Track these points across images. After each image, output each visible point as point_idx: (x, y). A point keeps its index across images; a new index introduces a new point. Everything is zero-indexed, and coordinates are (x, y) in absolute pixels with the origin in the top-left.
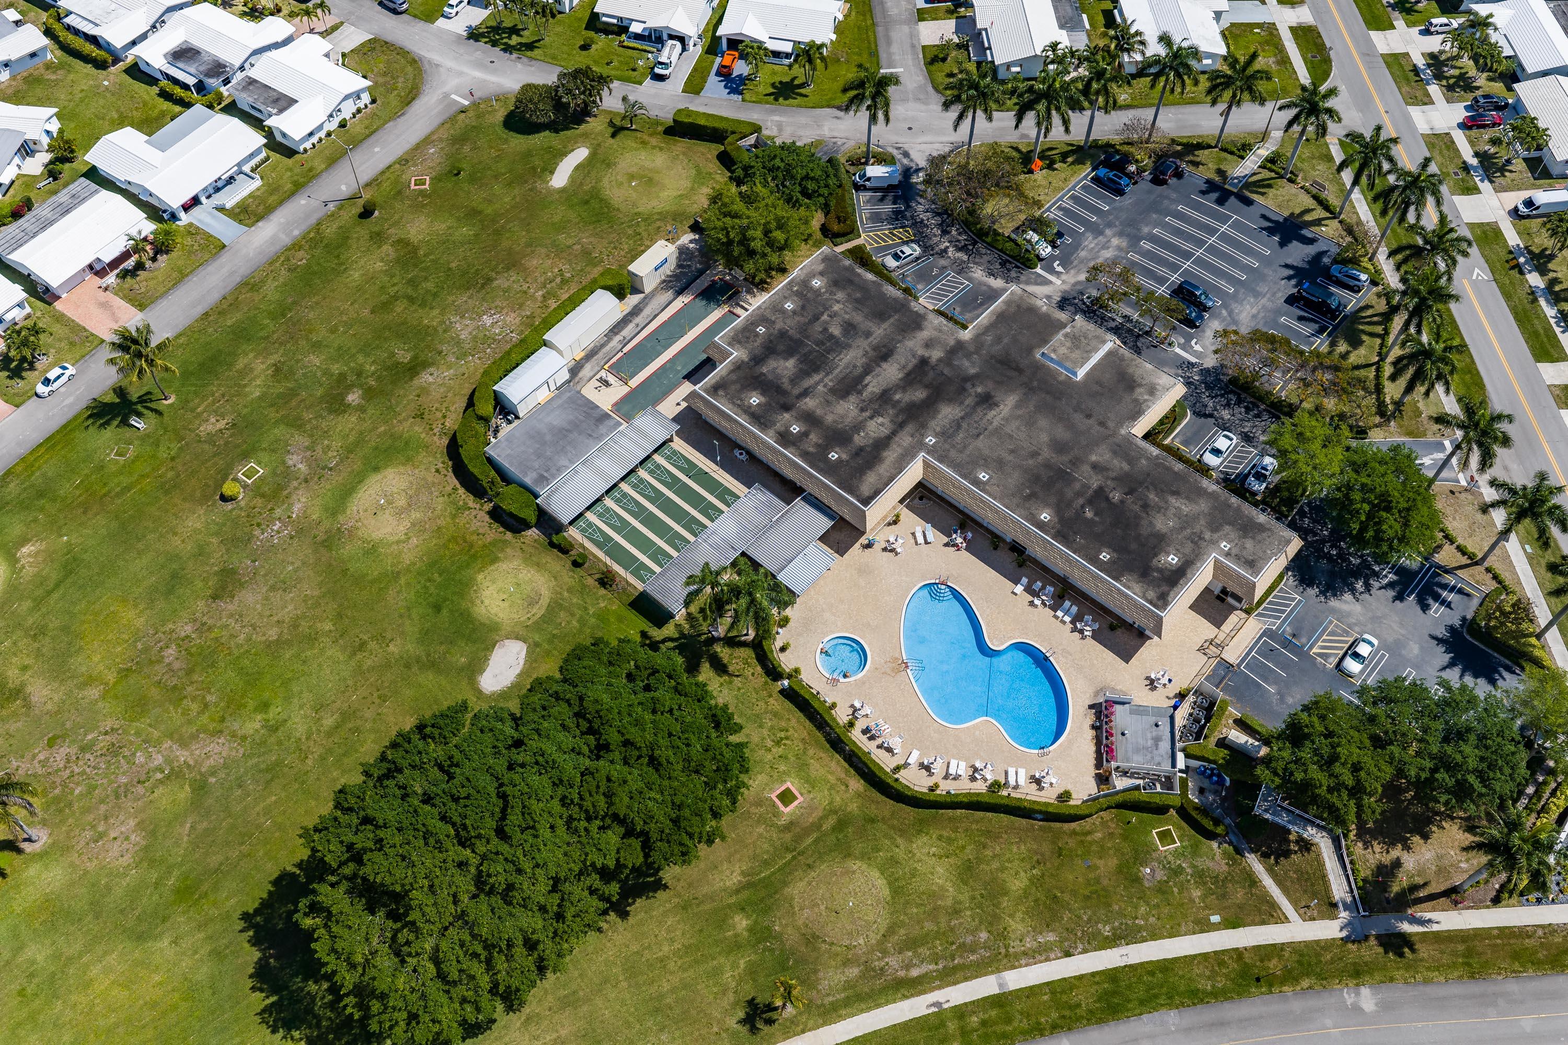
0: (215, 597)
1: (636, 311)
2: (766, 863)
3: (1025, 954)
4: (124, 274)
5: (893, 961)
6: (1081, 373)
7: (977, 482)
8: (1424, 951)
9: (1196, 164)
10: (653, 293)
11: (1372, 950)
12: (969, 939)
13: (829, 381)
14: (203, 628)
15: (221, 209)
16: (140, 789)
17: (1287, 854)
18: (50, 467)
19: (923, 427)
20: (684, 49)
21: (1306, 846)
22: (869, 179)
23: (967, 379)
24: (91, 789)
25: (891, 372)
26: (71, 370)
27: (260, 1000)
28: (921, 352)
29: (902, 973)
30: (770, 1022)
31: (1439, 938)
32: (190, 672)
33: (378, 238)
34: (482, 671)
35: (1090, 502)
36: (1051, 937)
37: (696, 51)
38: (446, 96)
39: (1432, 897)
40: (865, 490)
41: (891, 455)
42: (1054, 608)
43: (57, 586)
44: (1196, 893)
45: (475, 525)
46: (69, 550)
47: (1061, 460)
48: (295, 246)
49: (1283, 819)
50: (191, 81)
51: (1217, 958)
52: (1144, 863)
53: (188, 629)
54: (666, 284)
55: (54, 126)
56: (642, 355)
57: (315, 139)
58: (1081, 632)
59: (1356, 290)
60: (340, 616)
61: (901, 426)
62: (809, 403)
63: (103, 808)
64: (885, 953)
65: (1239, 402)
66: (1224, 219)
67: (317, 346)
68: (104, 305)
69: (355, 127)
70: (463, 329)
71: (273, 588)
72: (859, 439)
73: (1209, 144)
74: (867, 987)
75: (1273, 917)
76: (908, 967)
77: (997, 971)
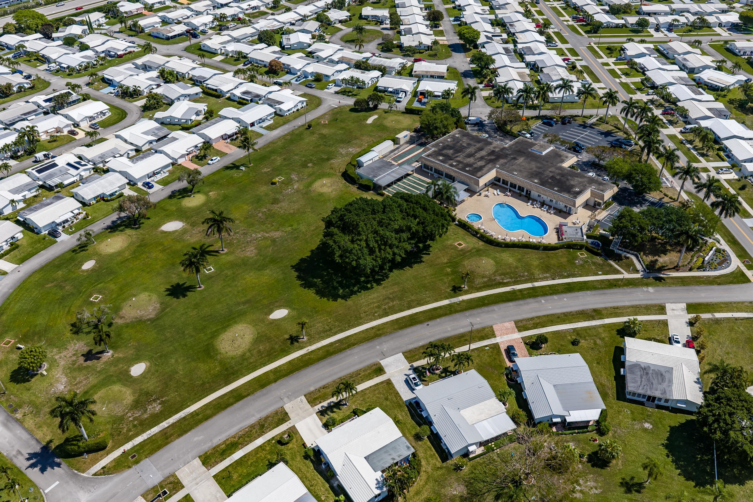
0: (272, 204)
1: (397, 148)
2: (455, 258)
3: (540, 278)
4: (232, 140)
5: (498, 278)
6: (544, 153)
7: (514, 174)
8: (668, 281)
9: (576, 120)
10: (403, 145)
11: (651, 280)
12: (522, 274)
13: (464, 155)
14: (269, 210)
15: (261, 127)
16: (255, 241)
17: (622, 260)
18: (216, 178)
19: (495, 164)
20: (406, 95)
21: (628, 258)
22: (470, 120)
23: (507, 154)
24: (239, 241)
25: (483, 153)
26: (219, 158)
27: (299, 282)
28: (492, 149)
29: (501, 281)
30: (460, 291)
31: (672, 278)
32: (267, 218)
33: (313, 133)
35: (550, 178)
36: (548, 275)
37: (409, 97)
38: (330, 105)
39: (669, 269)
40: (478, 175)
41: (485, 169)
42: (540, 208)
43: (222, 201)
44: (593, 267)
45: (353, 190)
46: (224, 193)
47: (540, 170)
48: (286, 135)
49: (620, 252)
50: (249, 99)
51: (602, 281)
52: (576, 260)
53: (265, 210)
54: (407, 143)
55: (206, 108)
56: (401, 157)
57: (290, 112)
58: (550, 213)
59: (631, 146)
60: (312, 208)
61: (488, 163)
62: (458, 159)
63: (243, 245)
64: (495, 276)
65: (595, 168)
66: (586, 132)
67: (297, 155)
68: (227, 146)
69: (302, 111)
70: (343, 151)
71: (290, 202)
72: (475, 166)
73: (579, 116)
74: (490, 283)
75: (618, 272)
76: (503, 279)
77: (531, 282)
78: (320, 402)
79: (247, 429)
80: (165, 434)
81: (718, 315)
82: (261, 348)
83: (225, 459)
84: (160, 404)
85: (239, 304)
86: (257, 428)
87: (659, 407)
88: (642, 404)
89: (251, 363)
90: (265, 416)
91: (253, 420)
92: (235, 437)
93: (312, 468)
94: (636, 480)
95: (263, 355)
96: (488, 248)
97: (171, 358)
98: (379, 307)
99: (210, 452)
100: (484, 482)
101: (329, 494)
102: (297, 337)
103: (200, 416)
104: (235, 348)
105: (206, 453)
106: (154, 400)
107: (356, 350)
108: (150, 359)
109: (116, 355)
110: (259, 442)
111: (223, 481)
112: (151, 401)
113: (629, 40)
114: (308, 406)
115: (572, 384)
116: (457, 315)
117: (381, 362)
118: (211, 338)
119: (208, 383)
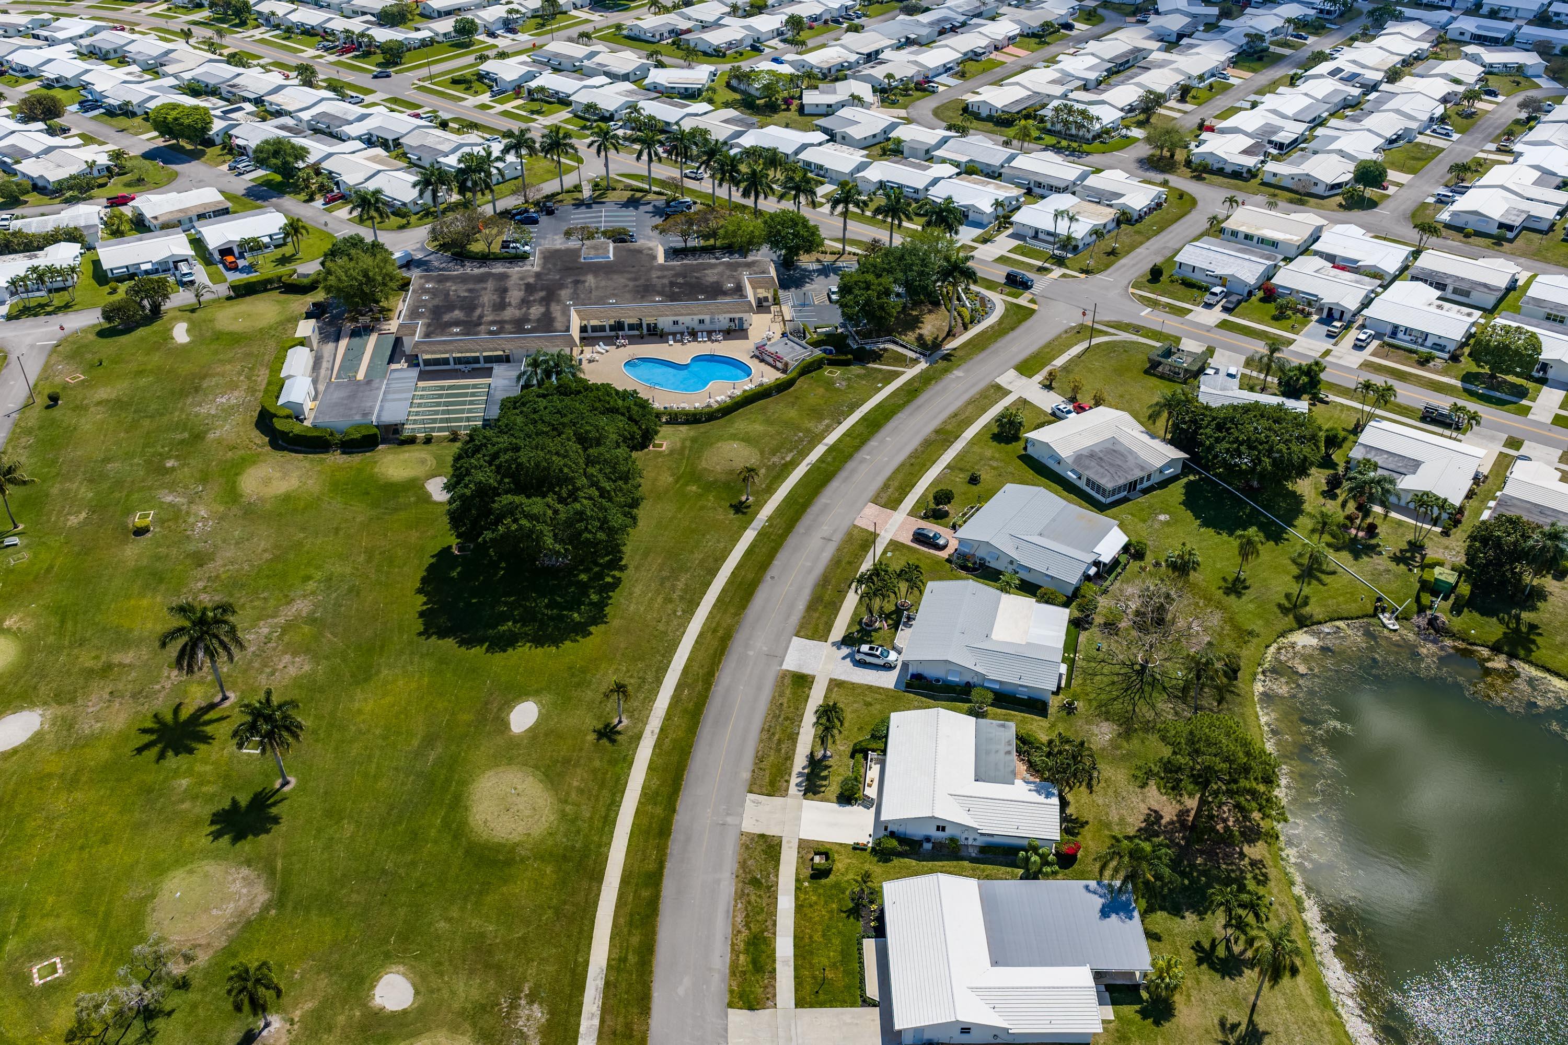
0: (200, 567)
1: (321, 351)
2: (677, 468)
3: (823, 431)
5: (775, 459)
6: (611, 255)
7: (613, 303)
8: (957, 354)
9: (562, 201)
11: (942, 364)
12: (795, 438)
13: (488, 309)
17: (881, 356)
19: (560, 301)
20: (191, 267)
21: (885, 350)
23: (557, 281)
25: (516, 294)
27: (479, 650)
28: (521, 282)
29: (782, 462)
30: (748, 507)
31: (959, 348)
34: (430, 496)
35: (672, 287)
36: (827, 421)
37: (200, 266)
39: (944, 339)
41: (557, 315)
42: (695, 340)
44: (864, 382)
45: (341, 461)
46: (44, 606)
47: (641, 283)
49: (869, 347)
51: (895, 393)
52: (834, 384)
54: (326, 340)
58: (717, 340)
61: (548, 305)
64: (768, 459)
67: (106, 460)
70: (208, 410)
71: (236, 544)
73: (558, 194)
74: (774, 473)
75: (897, 375)
76: (783, 458)
77: (820, 442)
78: (788, 781)
79: (739, 905)
80: (614, 1033)
81: (1059, 362)
82: (575, 784)
83: (775, 969)
84: (531, 1003)
85: (418, 754)
86: (749, 889)
87: (1146, 491)
88: (1125, 500)
89: (591, 818)
90: (736, 866)
91: (727, 887)
92: (739, 932)
93: (914, 863)
94: (1230, 579)
95: (594, 792)
96: (702, 430)
97: (430, 924)
98: (668, 600)
99: (734, 984)
100: (1115, 700)
101: (983, 871)
102: (607, 725)
103: (632, 959)
104: (532, 817)
105: (732, 992)
106: (513, 1006)
107: (725, 678)
108: (389, 958)
109: (297, 1015)
110: (786, 903)
111: (822, 997)
112: (508, 1013)
113: (480, 58)
114: (777, 801)
115: (1054, 520)
116: (792, 541)
117: (785, 667)
118: (457, 836)
119: (565, 903)
